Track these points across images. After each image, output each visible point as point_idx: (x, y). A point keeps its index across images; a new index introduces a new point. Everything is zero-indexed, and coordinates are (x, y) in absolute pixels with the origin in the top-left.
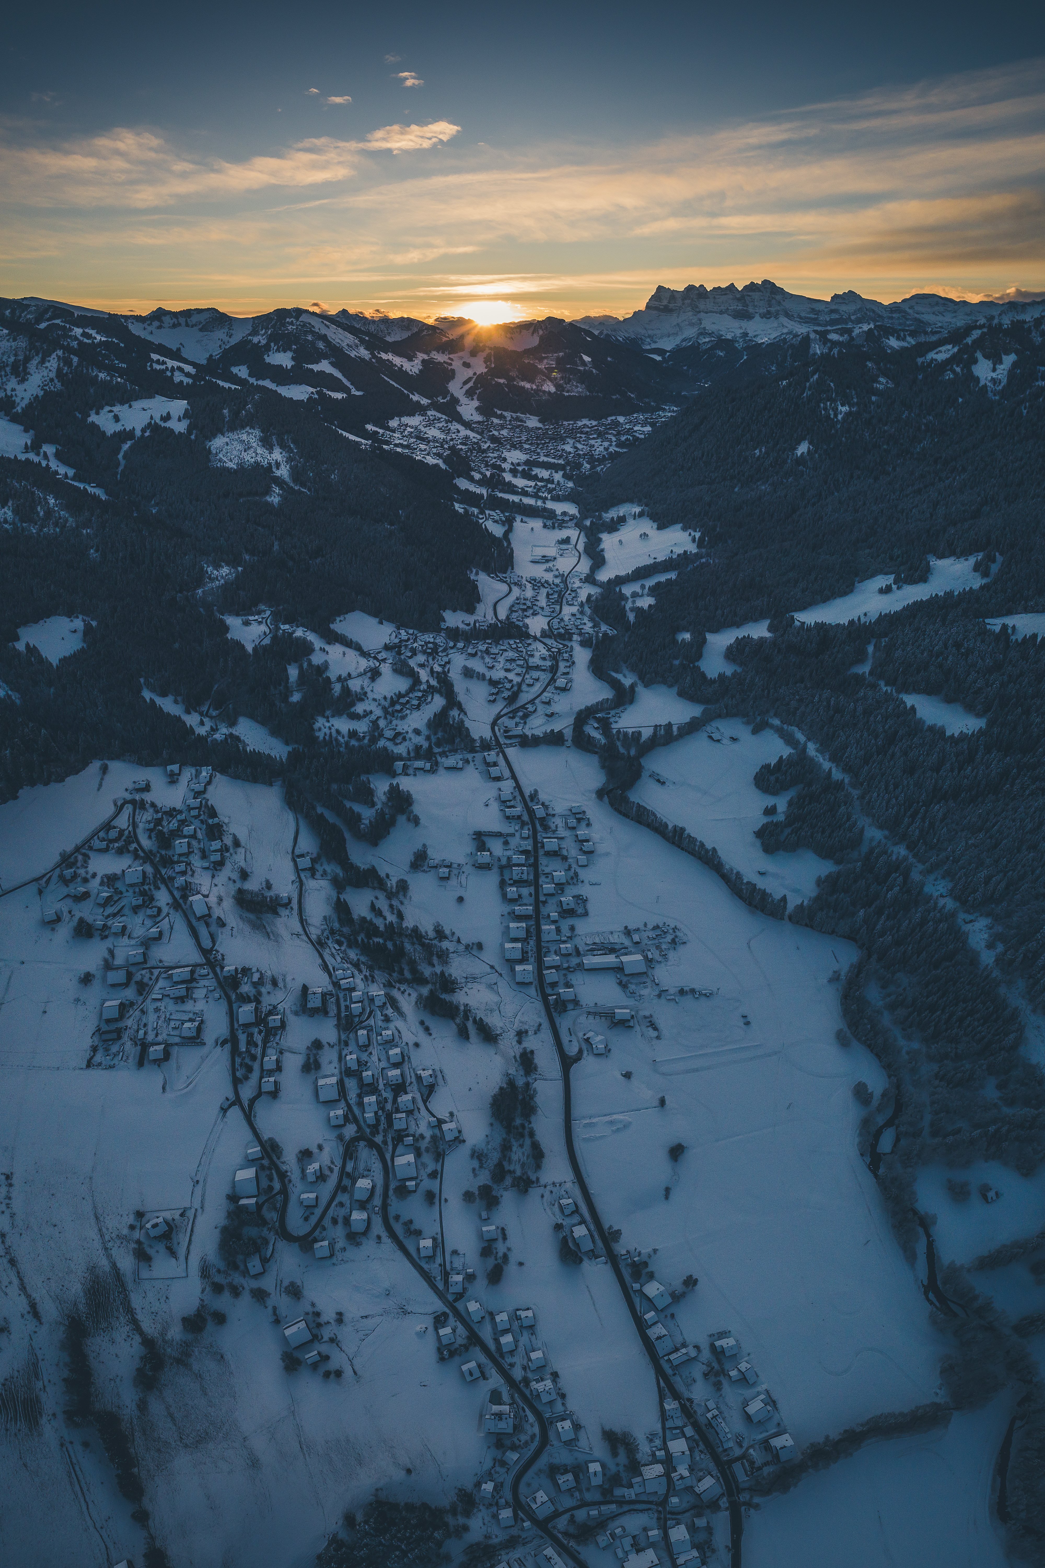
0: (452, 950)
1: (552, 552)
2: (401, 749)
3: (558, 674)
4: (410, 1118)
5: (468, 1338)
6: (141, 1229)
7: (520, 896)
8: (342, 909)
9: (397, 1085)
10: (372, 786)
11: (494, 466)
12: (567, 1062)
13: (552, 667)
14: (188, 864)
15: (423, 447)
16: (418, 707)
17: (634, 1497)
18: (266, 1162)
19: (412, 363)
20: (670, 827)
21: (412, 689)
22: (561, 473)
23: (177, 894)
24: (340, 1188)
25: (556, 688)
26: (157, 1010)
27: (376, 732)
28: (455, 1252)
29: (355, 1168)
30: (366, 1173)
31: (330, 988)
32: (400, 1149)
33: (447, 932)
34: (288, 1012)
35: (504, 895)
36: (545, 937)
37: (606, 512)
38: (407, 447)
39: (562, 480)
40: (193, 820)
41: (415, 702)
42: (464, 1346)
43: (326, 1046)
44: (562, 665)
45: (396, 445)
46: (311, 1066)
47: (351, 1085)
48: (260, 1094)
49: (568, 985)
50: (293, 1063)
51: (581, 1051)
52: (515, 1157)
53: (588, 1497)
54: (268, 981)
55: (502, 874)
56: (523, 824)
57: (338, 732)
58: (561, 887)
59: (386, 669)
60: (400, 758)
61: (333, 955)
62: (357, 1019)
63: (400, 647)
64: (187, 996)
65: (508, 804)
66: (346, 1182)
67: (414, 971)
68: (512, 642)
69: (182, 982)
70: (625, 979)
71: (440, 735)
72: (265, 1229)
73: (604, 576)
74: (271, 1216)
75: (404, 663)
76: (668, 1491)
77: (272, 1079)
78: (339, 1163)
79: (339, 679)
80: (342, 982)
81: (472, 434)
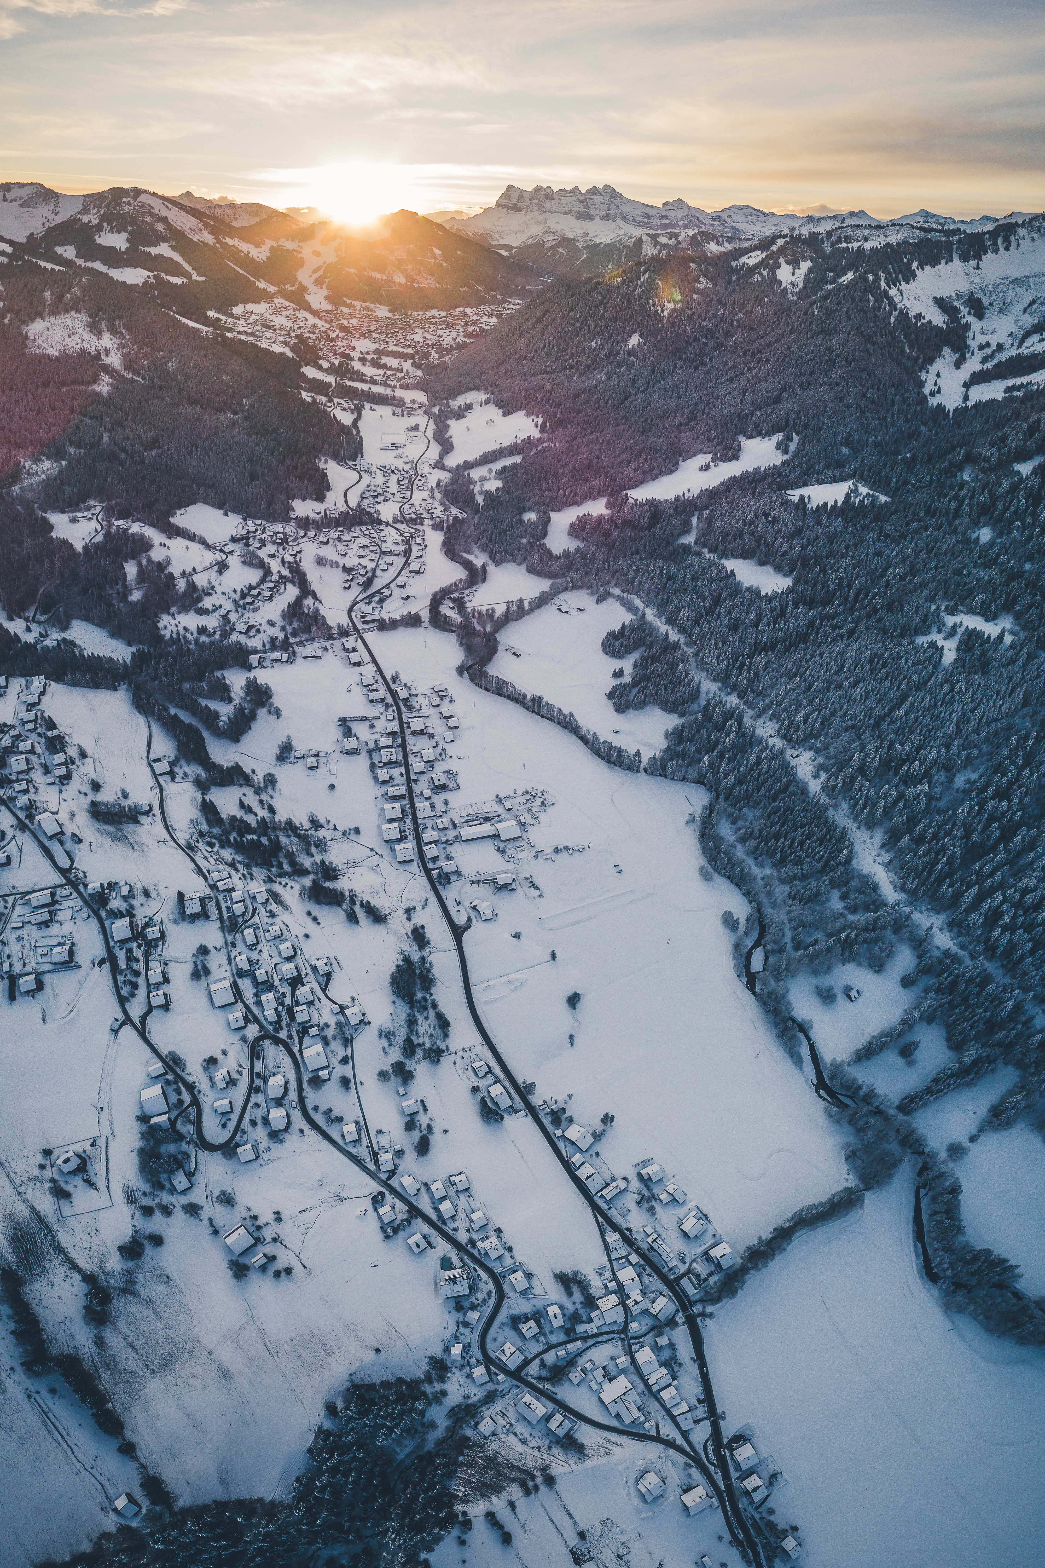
0: (329, 838)
1: (401, 439)
2: (255, 642)
3: (412, 558)
4: (312, 1008)
5: (408, 1212)
6: (52, 1166)
7: (391, 777)
8: (209, 810)
9: (293, 978)
10: (227, 682)
11: (343, 355)
12: (458, 932)
13: (405, 552)
14: (29, 781)
15: (269, 335)
16: (271, 598)
17: (596, 1331)
18: (170, 1077)
19: (259, 250)
20: (529, 697)
21: (263, 581)
22: (410, 362)
23: (22, 815)
24: (253, 1089)
25: (411, 572)
26: (19, 939)
27: (227, 627)
28: (379, 1132)
29: (264, 1068)
30: (276, 1070)
31: (208, 891)
32: (307, 1041)
33: (322, 821)
34: (165, 921)
35: (376, 778)
36: (420, 815)
37: (454, 400)
38: (253, 334)
39: (411, 369)
40: (28, 734)
41: (269, 594)
42: (406, 1220)
43: (213, 950)
44: (415, 549)
45: (240, 333)
46: (200, 973)
47: (246, 985)
48: (150, 1009)
49: (448, 858)
50: (180, 973)
51: (469, 919)
52: (421, 1030)
53: (553, 1339)
54: (138, 892)
55: (371, 758)
56: (388, 706)
57: (185, 629)
58: (430, 764)
59: (234, 561)
60: (256, 652)
61: (206, 858)
62: (240, 920)
63: (248, 538)
64: (51, 920)
65: (371, 688)
66: (258, 1082)
67: (293, 863)
68: (364, 528)
69: (43, 906)
70: (502, 845)
71: (295, 624)
72: (184, 1144)
73: (452, 461)
74: (188, 1129)
75: (253, 555)
76: (626, 1318)
77: (161, 992)
78: (247, 1065)
79: (183, 574)
80: (219, 884)
81: (320, 323)
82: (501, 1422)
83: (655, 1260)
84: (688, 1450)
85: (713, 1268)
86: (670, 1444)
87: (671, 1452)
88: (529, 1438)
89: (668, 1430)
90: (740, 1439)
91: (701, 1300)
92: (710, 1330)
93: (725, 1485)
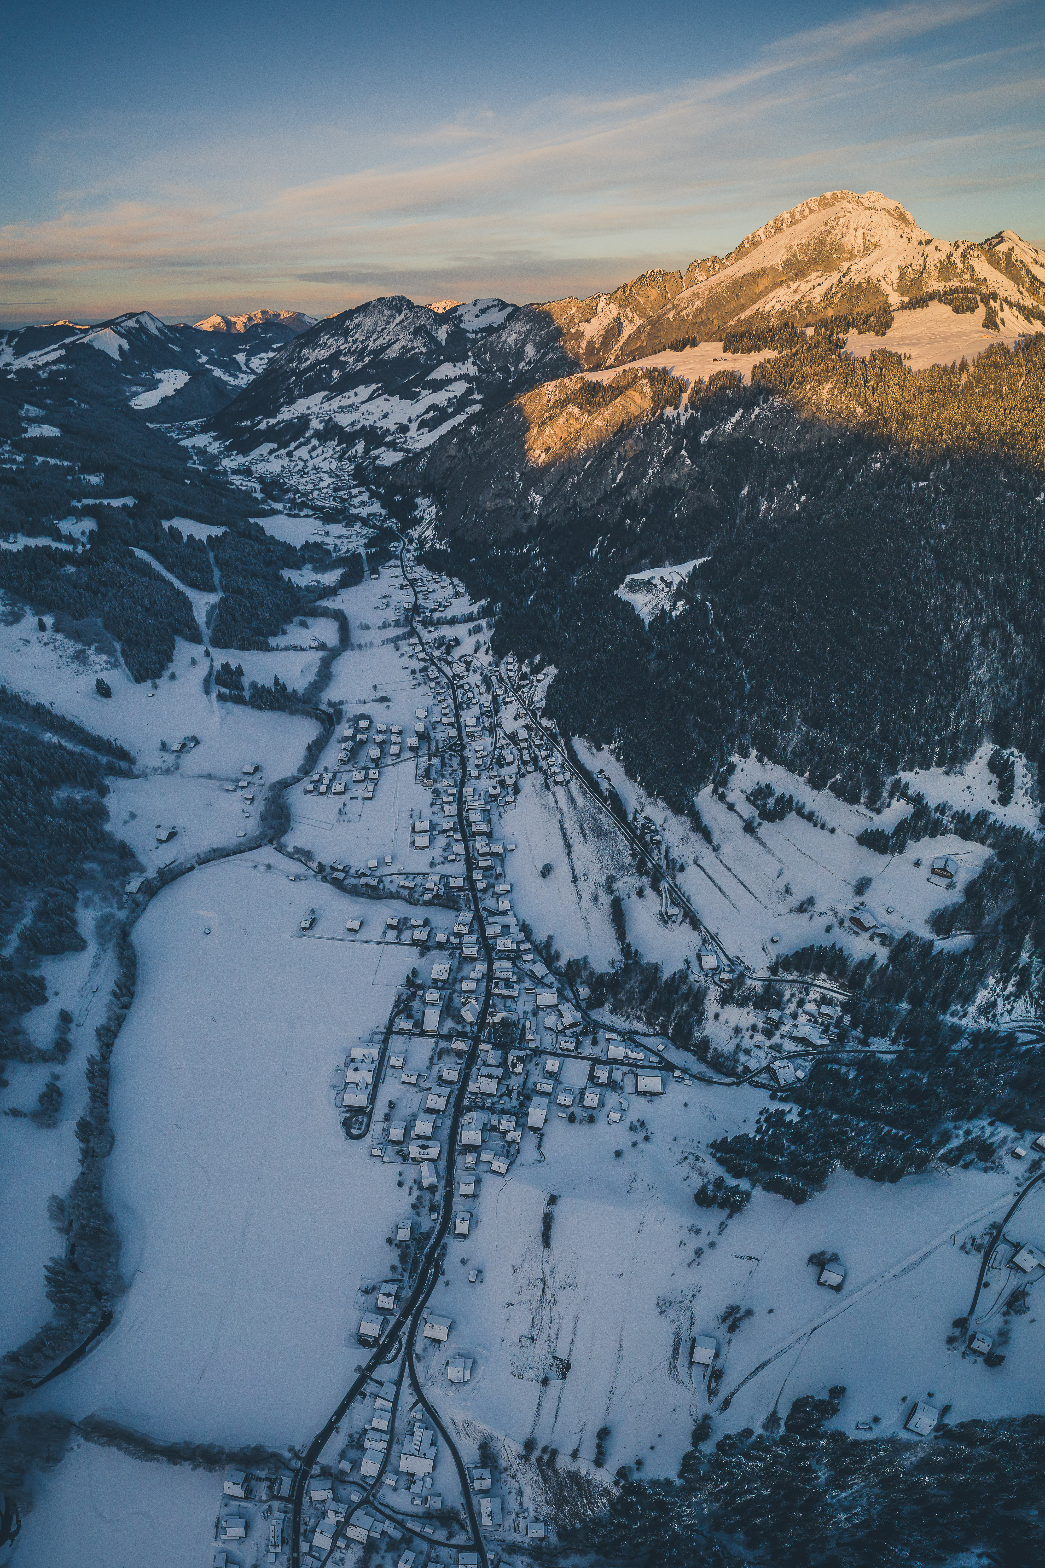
17: (387, 1522)
53: (425, 1546)
76: (355, 1509)
82: (522, 1524)
83: (290, 1531)
84: (407, 1369)
85: (253, 1482)
86: (416, 1386)
87: (421, 1380)
88: (514, 1491)
89: (407, 1397)
90: (363, 1341)
91: (287, 1467)
92: (302, 1439)
93: (406, 1318)
